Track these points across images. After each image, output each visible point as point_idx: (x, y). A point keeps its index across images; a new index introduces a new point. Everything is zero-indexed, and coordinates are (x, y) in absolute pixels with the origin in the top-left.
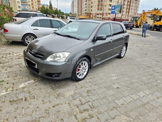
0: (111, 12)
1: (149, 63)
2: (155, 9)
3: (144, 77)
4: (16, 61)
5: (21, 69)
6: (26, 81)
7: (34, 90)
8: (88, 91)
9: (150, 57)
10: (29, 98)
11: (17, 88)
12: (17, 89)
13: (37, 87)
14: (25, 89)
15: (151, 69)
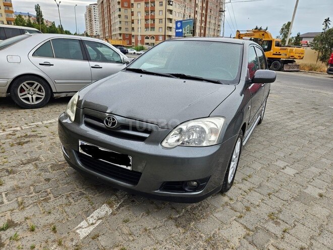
0: (176, 33)
2: (256, 28)
4: (14, 151)
5: (46, 175)
9: (303, 117)
12: (76, 245)
13: (134, 227)
14: (99, 239)
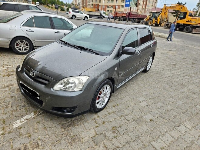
0: (126, 4)
1: (181, 78)
2: (178, 3)
3: (180, 102)
4: (3, 80)
5: (12, 94)
6: (22, 116)
7: (36, 131)
8: (113, 128)
9: (180, 69)
10: (29, 147)
11: (9, 128)
12: (10, 131)
13: (40, 126)
14: (22, 129)
15: (186, 88)
